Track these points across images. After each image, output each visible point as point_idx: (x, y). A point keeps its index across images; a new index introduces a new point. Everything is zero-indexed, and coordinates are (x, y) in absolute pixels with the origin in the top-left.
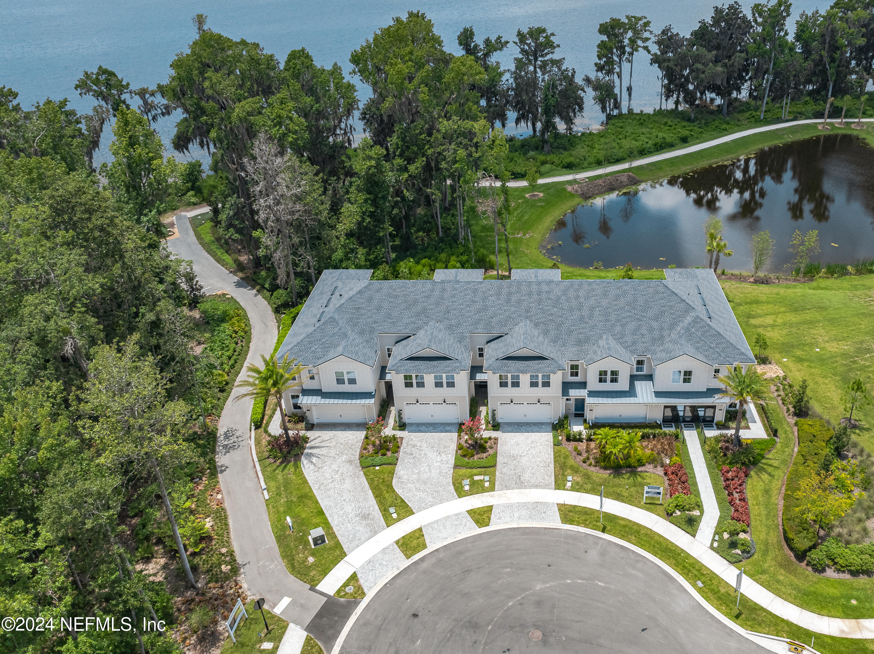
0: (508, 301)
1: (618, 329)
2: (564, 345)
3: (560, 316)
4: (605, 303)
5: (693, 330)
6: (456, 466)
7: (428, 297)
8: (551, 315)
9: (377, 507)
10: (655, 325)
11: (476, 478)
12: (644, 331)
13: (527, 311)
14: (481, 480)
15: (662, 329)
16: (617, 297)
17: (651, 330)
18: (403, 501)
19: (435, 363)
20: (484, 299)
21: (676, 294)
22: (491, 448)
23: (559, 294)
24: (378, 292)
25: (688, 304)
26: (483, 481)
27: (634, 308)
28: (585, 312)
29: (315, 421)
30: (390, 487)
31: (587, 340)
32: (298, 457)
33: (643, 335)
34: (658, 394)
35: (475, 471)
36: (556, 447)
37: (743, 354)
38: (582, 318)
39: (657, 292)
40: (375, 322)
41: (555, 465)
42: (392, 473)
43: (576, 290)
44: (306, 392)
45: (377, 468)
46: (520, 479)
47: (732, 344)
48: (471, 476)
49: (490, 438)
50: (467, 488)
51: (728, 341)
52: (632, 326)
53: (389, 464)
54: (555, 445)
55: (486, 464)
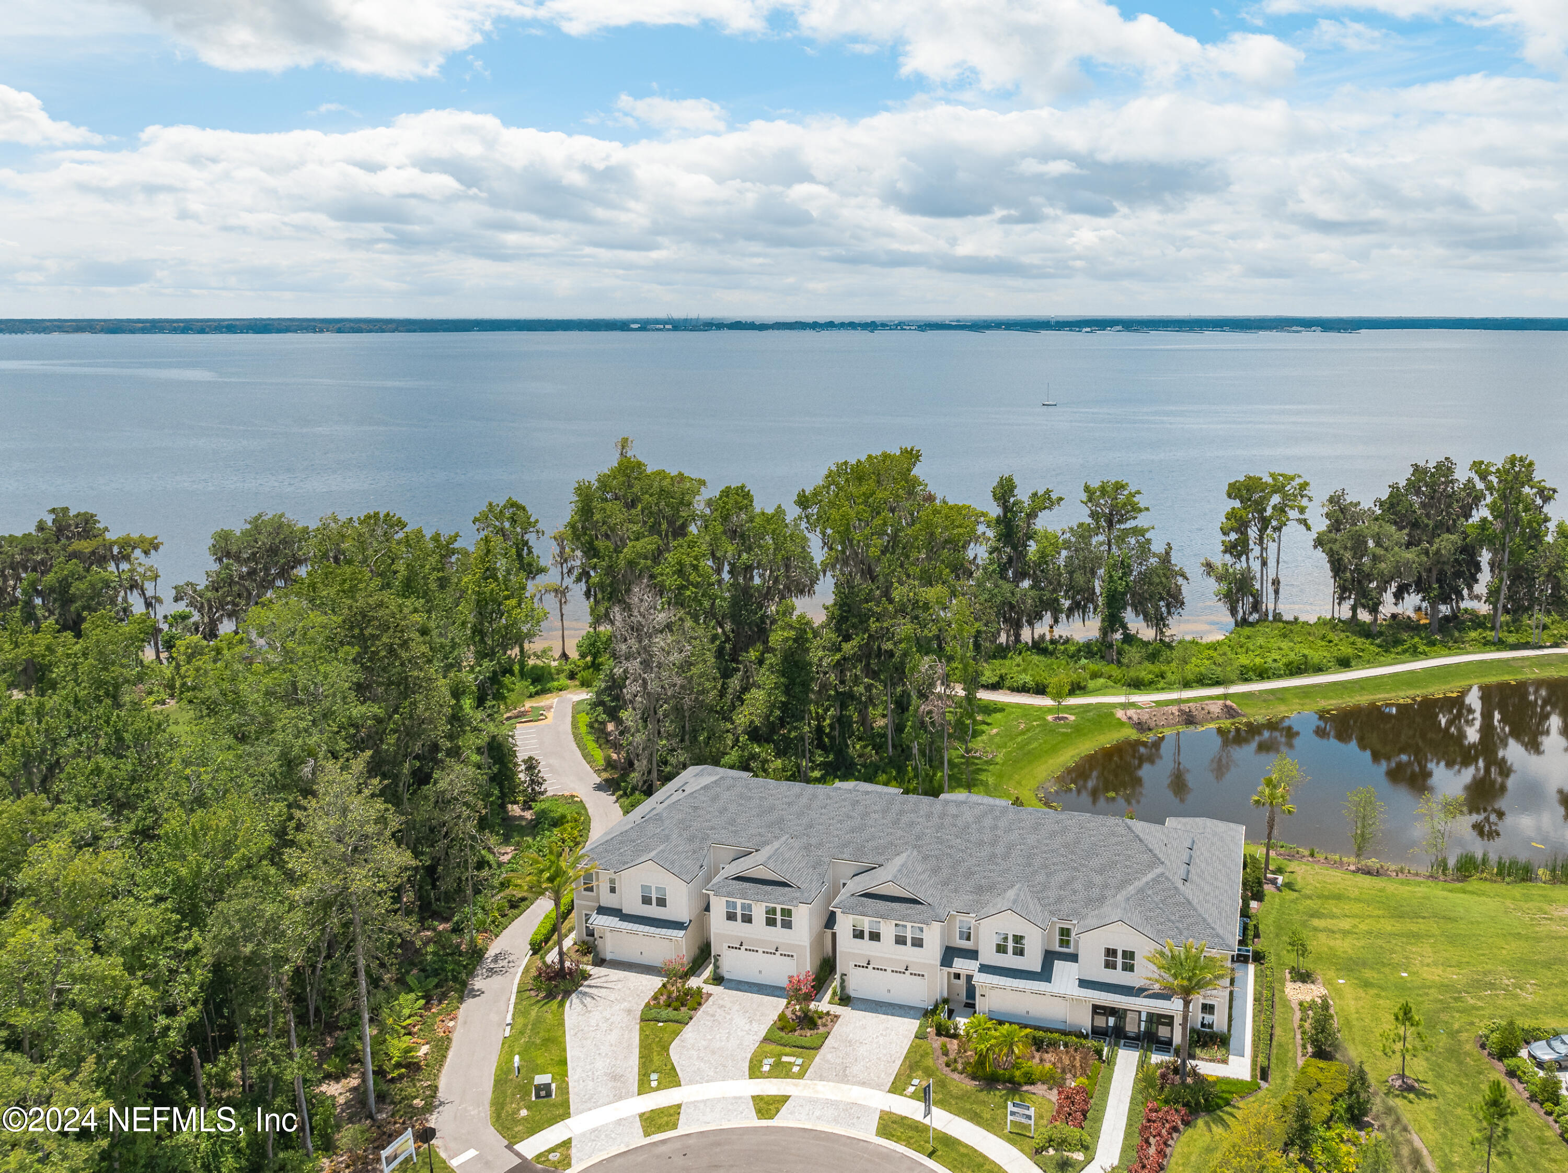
0: (896, 822)
1: (1041, 878)
2: (956, 891)
3: (962, 851)
4: (1031, 839)
5: (1150, 892)
6: (766, 1040)
7: (789, 804)
8: (951, 847)
9: (636, 1069)
10: (1098, 879)
11: (785, 1059)
12: (1078, 885)
13: (918, 838)
14: (790, 1063)
15: (1106, 886)
16: (1053, 835)
17: (1089, 885)
18: (673, 1068)
19: (769, 889)
20: (865, 815)
21: (1140, 840)
22: (825, 1025)
23: (970, 820)
24: (728, 789)
25: (1155, 855)
26: (793, 1064)
27: (1073, 853)
28: (1000, 849)
29: (609, 957)
30: (665, 1048)
31: (991, 887)
32: (567, 994)
33: (1075, 892)
34: (1084, 983)
35: (787, 1050)
36: (917, 1041)
37: (1218, 936)
38: (993, 856)
39: (1113, 834)
41: (904, 1061)
42: (677, 1033)
43: (996, 818)
44: (602, 910)
45: (661, 1024)
46: (844, 1071)
47: (1204, 920)
48: (780, 1055)
49: (828, 1013)
50: (766, 1068)
51: (1200, 915)
52: (1061, 877)
53: (677, 1022)
54: (916, 1037)
55: (808, 1045)
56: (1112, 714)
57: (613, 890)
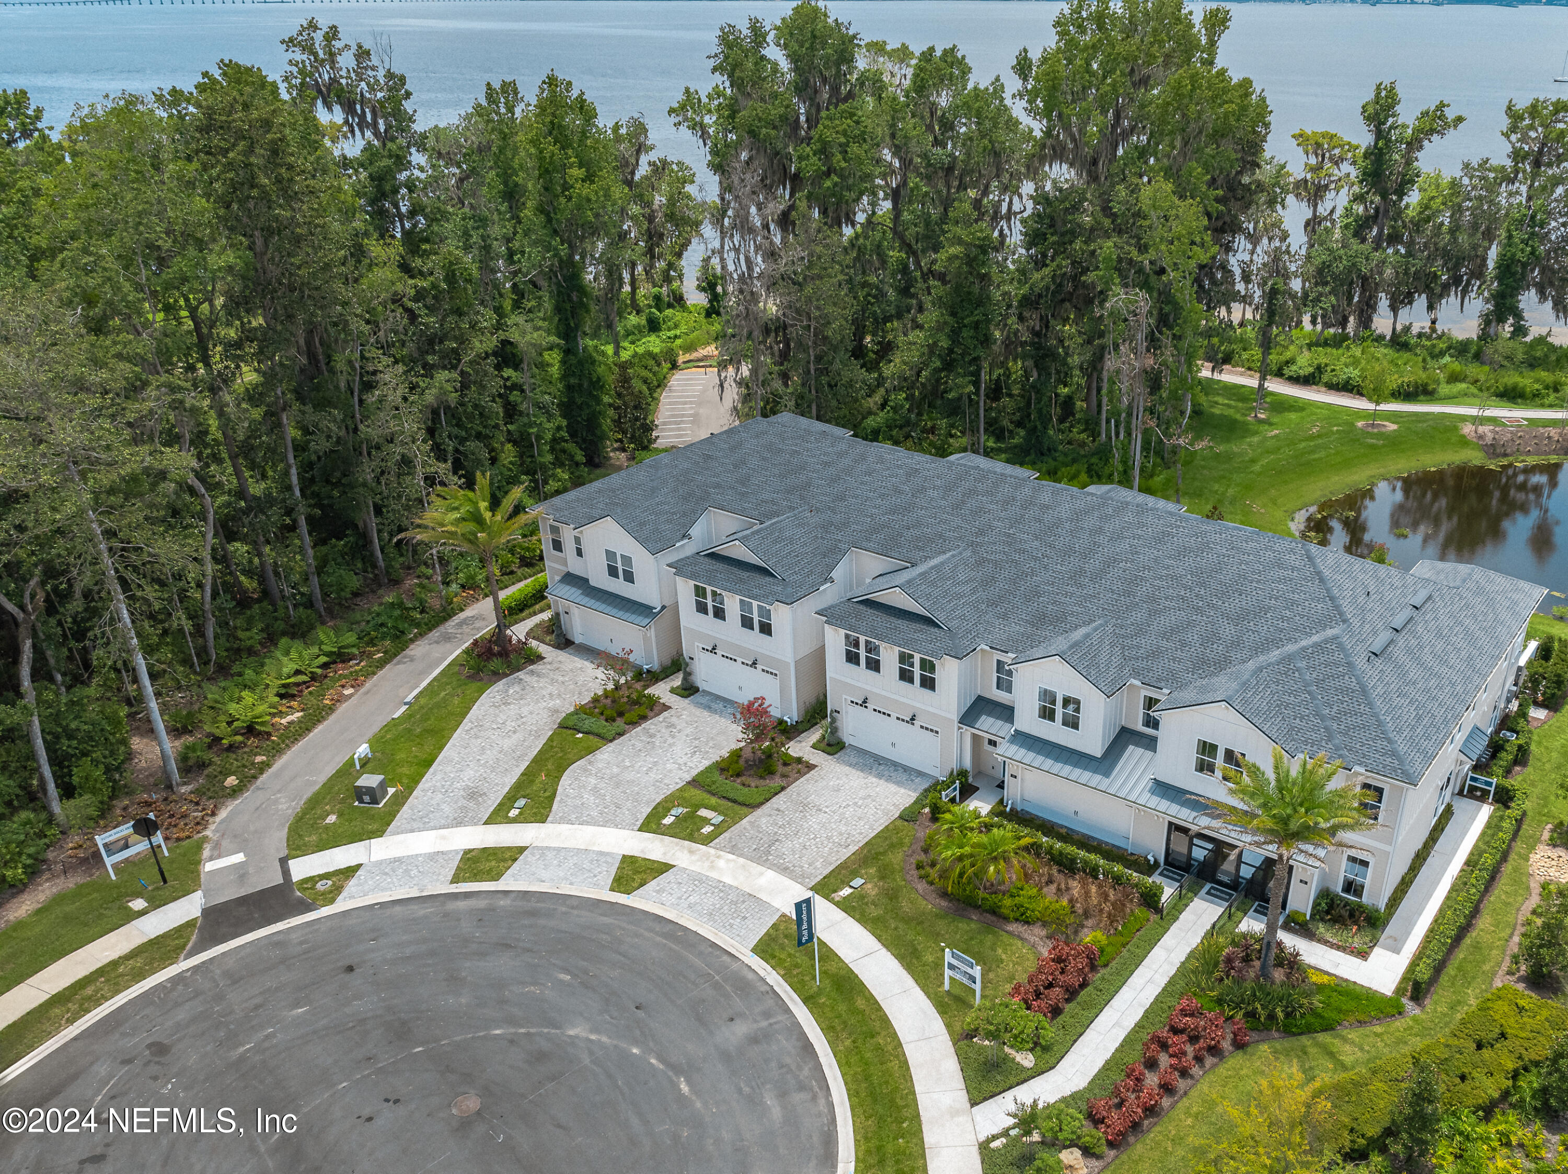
0: (957, 506)
1: (1139, 616)
2: (1005, 617)
3: (1036, 559)
5: (1302, 664)
6: (694, 783)
7: (826, 464)
8: (1022, 552)
9: (507, 789)
10: (1228, 631)
11: (703, 813)
12: (1193, 636)
13: (981, 532)
14: (706, 819)
15: (1236, 644)
16: (1183, 552)
17: (1211, 638)
18: (553, 797)
19: (745, 575)
21: (1322, 580)
22: (784, 776)
25: (1337, 607)
27: (1203, 585)
28: (1094, 564)
29: (578, 639)
30: (561, 769)
33: (1183, 644)
34: (1161, 788)
35: (714, 801)
36: (899, 822)
37: (1394, 754)
39: (1280, 565)
40: (718, 486)
41: (862, 848)
42: (591, 750)
45: (580, 735)
46: (770, 846)
47: (1380, 724)
48: (698, 807)
49: (799, 760)
50: (668, 821)
51: (1375, 715)
52: (1171, 618)
53: (598, 735)
54: (900, 817)
55: (741, 799)
56: (1455, 429)
57: (579, 553)
